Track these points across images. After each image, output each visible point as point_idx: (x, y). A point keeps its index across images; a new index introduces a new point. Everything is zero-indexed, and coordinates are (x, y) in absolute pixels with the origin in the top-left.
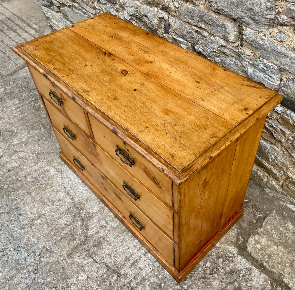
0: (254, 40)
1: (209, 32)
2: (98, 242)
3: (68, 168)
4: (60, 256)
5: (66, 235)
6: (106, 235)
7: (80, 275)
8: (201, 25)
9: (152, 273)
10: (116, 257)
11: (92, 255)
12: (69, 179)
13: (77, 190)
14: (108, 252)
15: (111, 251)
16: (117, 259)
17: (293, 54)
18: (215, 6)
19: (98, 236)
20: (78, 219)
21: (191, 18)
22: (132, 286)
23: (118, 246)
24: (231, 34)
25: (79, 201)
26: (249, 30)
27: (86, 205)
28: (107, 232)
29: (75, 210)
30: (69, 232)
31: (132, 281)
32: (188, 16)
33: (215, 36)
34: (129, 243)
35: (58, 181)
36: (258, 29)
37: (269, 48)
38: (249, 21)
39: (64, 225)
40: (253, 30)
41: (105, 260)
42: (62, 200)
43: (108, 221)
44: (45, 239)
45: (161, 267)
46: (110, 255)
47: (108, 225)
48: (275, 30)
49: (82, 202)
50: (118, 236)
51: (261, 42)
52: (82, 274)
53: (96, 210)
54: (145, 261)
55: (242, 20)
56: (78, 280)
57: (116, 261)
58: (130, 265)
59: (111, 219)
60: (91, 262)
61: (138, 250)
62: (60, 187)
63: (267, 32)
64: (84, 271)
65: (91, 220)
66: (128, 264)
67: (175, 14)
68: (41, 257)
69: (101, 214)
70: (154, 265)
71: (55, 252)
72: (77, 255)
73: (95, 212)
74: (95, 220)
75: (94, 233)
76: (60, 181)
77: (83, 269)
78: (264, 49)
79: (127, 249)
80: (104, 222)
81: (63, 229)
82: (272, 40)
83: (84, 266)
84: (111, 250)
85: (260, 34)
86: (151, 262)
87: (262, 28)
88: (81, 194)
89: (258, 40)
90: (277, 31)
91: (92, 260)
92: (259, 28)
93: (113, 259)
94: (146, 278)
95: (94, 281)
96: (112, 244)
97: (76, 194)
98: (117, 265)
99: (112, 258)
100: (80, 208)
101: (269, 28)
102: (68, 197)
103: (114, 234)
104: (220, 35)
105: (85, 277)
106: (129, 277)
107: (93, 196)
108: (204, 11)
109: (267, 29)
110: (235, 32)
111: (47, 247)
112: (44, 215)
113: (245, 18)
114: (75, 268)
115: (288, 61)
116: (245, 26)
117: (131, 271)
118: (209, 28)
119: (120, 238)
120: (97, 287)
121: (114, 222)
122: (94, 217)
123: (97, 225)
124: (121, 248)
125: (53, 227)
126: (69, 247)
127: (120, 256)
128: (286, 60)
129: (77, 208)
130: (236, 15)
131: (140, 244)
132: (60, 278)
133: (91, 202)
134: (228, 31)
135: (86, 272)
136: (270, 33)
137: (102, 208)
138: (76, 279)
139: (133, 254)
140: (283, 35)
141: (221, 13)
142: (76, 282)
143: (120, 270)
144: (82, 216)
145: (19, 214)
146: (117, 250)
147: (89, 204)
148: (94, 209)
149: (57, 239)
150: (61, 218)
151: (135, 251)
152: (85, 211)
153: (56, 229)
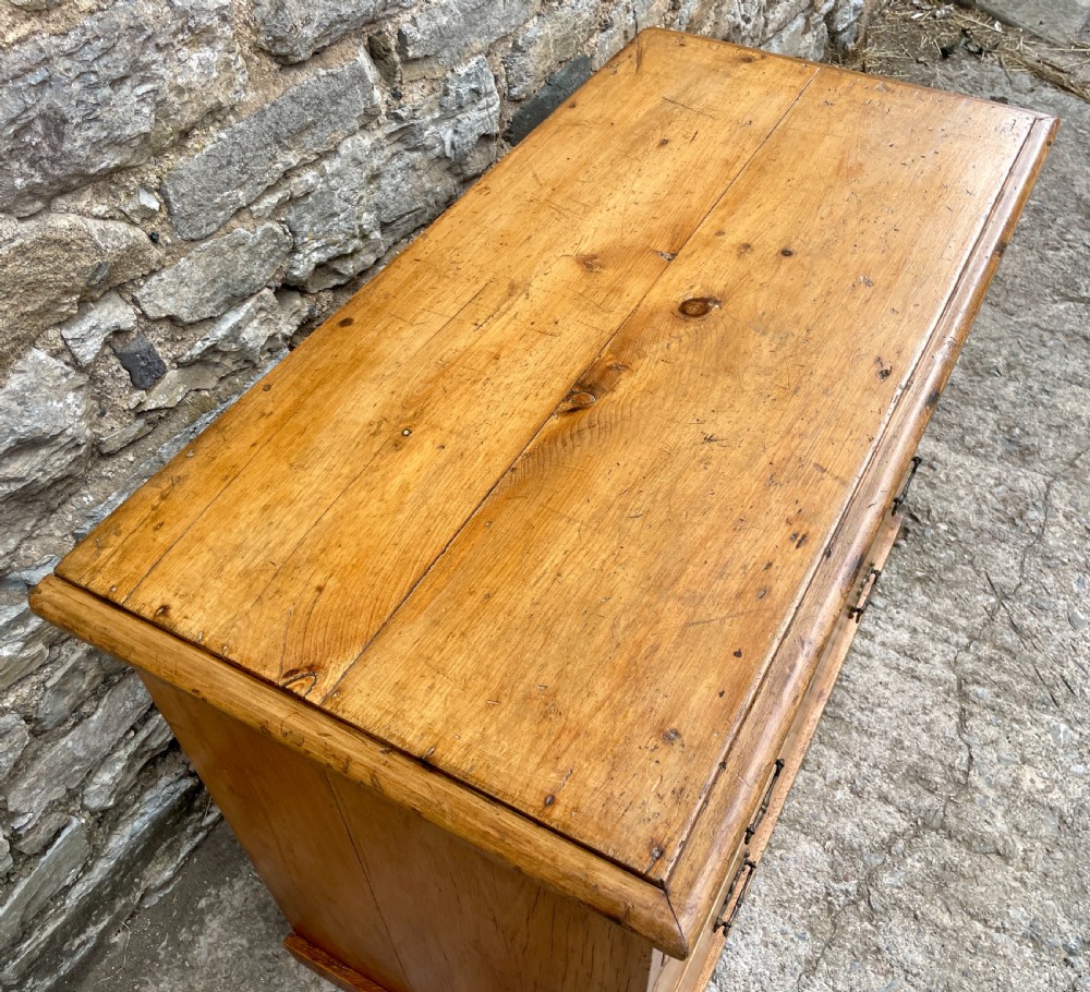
2: (912, 782)
4: (1024, 884)
5: (952, 909)
6: (875, 766)
7: (1033, 790)
9: (905, 605)
10: (924, 708)
11: (959, 782)
13: (761, 975)
14: (925, 737)
15: (918, 730)
16: (929, 702)
20: (875, 894)
22: (966, 641)
23: (890, 715)
25: (808, 935)
27: (808, 896)
28: (864, 770)
29: (851, 928)
30: (939, 903)
31: (957, 645)
34: (865, 689)
39: (927, 938)
41: (952, 733)
43: (827, 781)
44: (1013, 980)
45: (880, 590)
46: (928, 728)
47: (840, 778)
49: (802, 917)
50: (861, 730)
52: (1026, 785)
53: (809, 843)
54: (886, 630)
56: (1048, 790)
57: (935, 704)
58: (920, 665)
59: (815, 776)
60: (980, 775)
61: (870, 656)
64: (1016, 782)
65: (855, 845)
66: (922, 668)
68: (1071, 953)
69: (815, 817)
70: (886, 607)
71: (1026, 914)
72: (988, 828)
73: (817, 844)
74: (848, 829)
75: (891, 809)
77: (1013, 787)
79: (886, 685)
80: (839, 794)
81: (939, 930)
83: (1004, 790)
84: (912, 729)
86: (882, 616)
88: (775, 945)
91: (972, 772)
93: (936, 713)
94: (927, 615)
95: (1021, 739)
96: (895, 734)
97: (783, 968)
98: (943, 695)
99: (932, 716)
100: (830, 911)
103: (861, 744)
105: (1028, 773)
106: (952, 655)
111: (1028, 953)
114: (1024, 816)
117: (934, 655)
119: (864, 718)
120: (1029, 724)
121: (823, 761)
122: (839, 839)
123: (860, 811)
124: (891, 705)
126: (982, 870)
127: (915, 696)
129: (835, 925)
132: (1080, 845)
133: (790, 884)
135: (1014, 775)
138: (1050, 795)
139: (886, 665)
142: (1057, 790)
143: (951, 682)
144: (859, 885)
146: (903, 713)
147: (796, 885)
148: (807, 854)
149: (986, 934)
150: (906, 968)
151: (876, 663)
152: (833, 884)
153: (955, 958)
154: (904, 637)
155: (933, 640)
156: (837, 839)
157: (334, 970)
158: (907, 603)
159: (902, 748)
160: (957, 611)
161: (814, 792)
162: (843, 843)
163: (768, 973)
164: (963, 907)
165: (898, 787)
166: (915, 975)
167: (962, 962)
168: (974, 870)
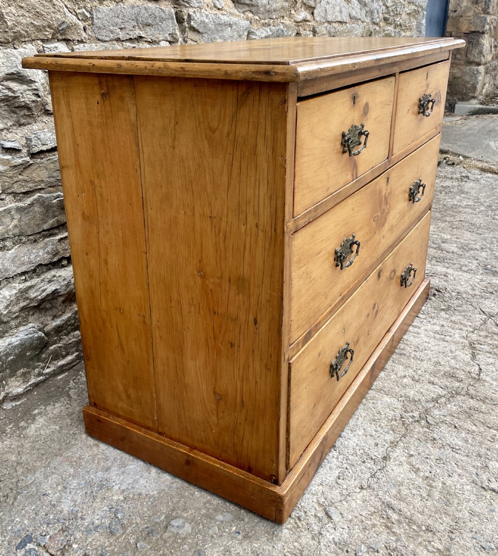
0: (202, 21)
1: (150, 40)
2: (447, 378)
3: (307, 496)
5: (477, 425)
6: (425, 371)
8: (136, 33)
10: (451, 351)
11: (475, 378)
12: (340, 481)
14: (453, 361)
15: (448, 358)
16: (453, 349)
20: (430, 418)
21: (123, 26)
23: (432, 353)
25: (391, 432)
26: (192, 10)
27: (390, 418)
28: (419, 373)
29: (416, 430)
30: (469, 422)
31: (467, 331)
32: (116, 24)
33: (160, 41)
34: (417, 344)
36: (199, 5)
37: (212, 25)
39: (463, 435)
40: (195, 8)
41: (468, 360)
42: (410, 464)
46: (454, 358)
47: (405, 375)
49: (387, 425)
50: (416, 358)
51: (207, 21)
54: (427, 326)
57: (457, 350)
59: (391, 374)
60: (486, 375)
61: (419, 334)
62: (375, 486)
63: (204, 6)
65: (416, 399)
66: (448, 338)
67: (86, 36)
70: (426, 318)
72: (494, 395)
73: (394, 398)
74: (412, 393)
75: (436, 387)
78: (209, 30)
79: (428, 343)
80: (405, 381)
82: (213, 12)
84: (445, 358)
85: (202, 11)
88: (371, 436)
89: (204, 18)
91: (482, 374)
93: (458, 353)
94: (449, 321)
96: (435, 360)
97: (377, 445)
99: (456, 354)
100: (404, 424)
102: (393, 455)
103: (416, 364)
104: (167, 35)
106: (464, 334)
108: (138, 4)
115: (230, 30)
116: (186, 7)
117: (454, 334)
119: (417, 354)
121: (395, 369)
122: (406, 397)
123: (418, 387)
124: (432, 349)
125: (483, 451)
126: (493, 410)
127: (445, 347)
129: (407, 429)
133: (379, 413)
136: (208, 6)
139: (428, 337)
143: (465, 343)
144: (420, 414)
146: (439, 352)
147: (382, 413)
148: (388, 402)
150: (452, 446)
151: (422, 336)
152: (404, 413)
153: (481, 443)
154: (438, 328)
155: (453, 329)
156: (405, 397)
157: (110, 419)
158: (438, 317)
160: (466, 320)
161: (392, 379)
162: (409, 398)
163: (367, 446)
164: (483, 424)
165: (439, 379)
166: (458, 450)
167: (486, 444)
168: (488, 410)
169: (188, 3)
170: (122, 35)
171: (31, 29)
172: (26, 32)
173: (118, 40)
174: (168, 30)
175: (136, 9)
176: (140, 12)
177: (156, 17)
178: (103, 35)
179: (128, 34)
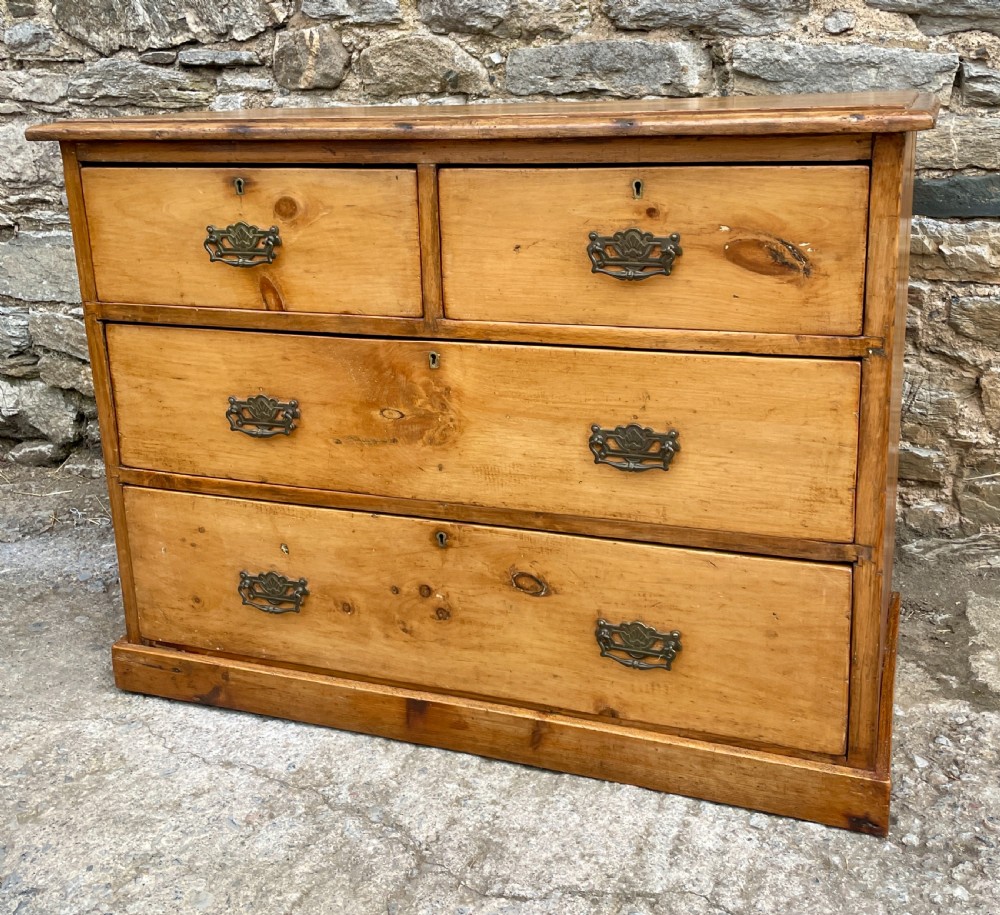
0: (766, 59)
1: (619, 94)
2: (480, 846)
5: (316, 875)
6: (496, 817)
8: (587, 83)
9: (766, 846)
10: (591, 855)
11: (486, 889)
12: (191, 729)
13: (258, 743)
14: (546, 855)
15: (556, 849)
16: (602, 860)
17: (882, 49)
18: (632, 10)
19: (463, 829)
20: (334, 814)
21: (554, 74)
22: (731, 907)
23: (572, 825)
24: (690, 73)
25: (293, 770)
26: (744, 40)
27: (334, 770)
28: (489, 807)
29: (297, 797)
30: (323, 864)
31: (716, 895)
32: (542, 72)
33: (642, 96)
34: (604, 803)
35: (146, 747)
36: (768, 30)
37: (810, 66)
38: (741, 15)
39: (282, 852)
40: (756, 36)
41: (558, 880)
42: (214, 788)
43: (471, 780)
45: (780, 822)
46: (561, 858)
47: (474, 789)
48: (817, 16)
49: (311, 767)
50: (543, 803)
51: (786, 58)
53: (393, 769)
54: (710, 827)
55: (721, 18)
57: (601, 865)
58: (665, 858)
59: (473, 770)
60: (502, 908)
61: (658, 810)
62: (172, 758)
63: (794, 30)
66: (657, 858)
67: (490, 88)
69: (423, 771)
70: (753, 827)
73: (392, 773)
74: (409, 794)
75: (440, 827)
76: (159, 747)
78: (800, 75)
79: (616, 820)
80: (452, 786)
81: (290, 863)
82: (814, 40)
84: (554, 844)
85: (778, 40)
86: (735, 824)
87: (778, 21)
88: (285, 750)
89: (776, 54)
90: (822, 17)
91: (502, 901)
92: (769, 26)
93: (586, 866)
94: (760, 867)
96: (544, 830)
97: (262, 756)
98: (620, 875)
99: (580, 862)
100: (317, 785)
101: (798, 19)
102: (235, 772)
103: (524, 805)
104: (658, 86)
106: (695, 889)
107: (346, 739)
108: (594, 40)
109: (793, 23)
110: (700, 64)
112: (159, 855)
113: (729, 11)
115: (873, 75)
116: (729, 36)
117: (686, 870)
118: (616, 85)
119: (560, 805)
121: (494, 776)
122: (398, 788)
123: (433, 801)
124: (587, 826)
125: (234, 872)
126: (365, 903)
127: (607, 847)
128: (868, 77)
129: (303, 788)
130: (700, 12)
131: (646, 791)
134: (682, 64)
136: (805, 29)
137: (411, 756)
139: (649, 823)
140: (842, 16)
141: (650, 24)
143: (645, 884)
144: (344, 803)
145: (23, 893)
148: (380, 767)
149: (284, 901)
150: (252, 835)
151: (650, 815)
152: (347, 786)
153: (256, 873)
159: (526, 837)
161: (453, 769)
163: (259, 747)
166: (243, 842)
168: (365, 896)
169: (736, 29)
170: (552, 86)
171: (410, 81)
172: (404, 83)
173: (546, 94)
174: (661, 79)
175: (587, 47)
176: (596, 51)
177: (632, 59)
178: (519, 86)
179: (566, 85)
